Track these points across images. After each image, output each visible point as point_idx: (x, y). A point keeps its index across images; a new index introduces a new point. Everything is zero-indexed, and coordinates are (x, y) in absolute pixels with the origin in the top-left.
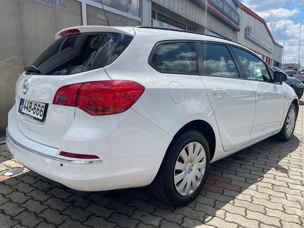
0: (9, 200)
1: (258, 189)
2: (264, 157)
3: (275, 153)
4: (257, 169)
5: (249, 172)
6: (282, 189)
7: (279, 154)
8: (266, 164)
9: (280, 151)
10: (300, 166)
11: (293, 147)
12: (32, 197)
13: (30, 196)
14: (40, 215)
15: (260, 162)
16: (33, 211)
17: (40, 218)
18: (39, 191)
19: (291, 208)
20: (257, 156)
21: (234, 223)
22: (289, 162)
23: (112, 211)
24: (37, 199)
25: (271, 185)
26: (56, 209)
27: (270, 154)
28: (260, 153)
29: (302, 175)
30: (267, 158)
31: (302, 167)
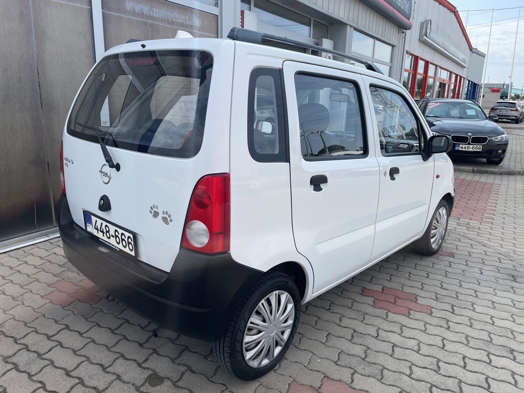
2: (441, 324)
3: (464, 312)
5: (408, 372)
7: (470, 313)
8: (444, 345)
9: (473, 304)
10: (512, 351)
11: (499, 293)
15: (432, 340)
20: (428, 318)
22: (489, 340)
27: (453, 312)
28: (433, 310)
29: (514, 378)
30: (446, 326)
31: (515, 354)
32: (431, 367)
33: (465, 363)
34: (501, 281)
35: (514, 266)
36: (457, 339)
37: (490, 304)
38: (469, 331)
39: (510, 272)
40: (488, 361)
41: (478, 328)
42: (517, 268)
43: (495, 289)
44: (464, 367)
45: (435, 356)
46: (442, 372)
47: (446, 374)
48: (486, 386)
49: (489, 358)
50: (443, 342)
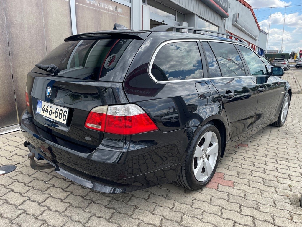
0: (5, 201)
1: (249, 184)
2: (254, 150)
3: (264, 146)
4: (248, 163)
5: (240, 166)
6: (271, 183)
7: (267, 147)
9: (268, 143)
10: (287, 159)
11: (280, 139)
12: (29, 198)
13: (27, 197)
14: (40, 218)
15: (250, 156)
16: (32, 213)
17: (40, 220)
18: (35, 191)
19: (281, 203)
20: (247, 149)
21: (230, 219)
22: (276, 155)
23: (112, 211)
24: (35, 200)
25: (261, 179)
26: (56, 210)
27: (259, 146)
28: (249, 146)
29: (289, 168)
30: (256, 151)
31: (289, 160)
32: (250, 165)
33: (266, 163)
34: (280, 135)
35: (286, 129)
36: (262, 155)
37: (276, 143)
38: (266, 152)
39: (284, 131)
40: (276, 162)
41: (271, 151)
42: (288, 130)
43: (278, 138)
44: (266, 164)
45: (252, 161)
46: (255, 166)
47: (258, 167)
48: (276, 170)
49: (277, 162)
50: (255, 156)
